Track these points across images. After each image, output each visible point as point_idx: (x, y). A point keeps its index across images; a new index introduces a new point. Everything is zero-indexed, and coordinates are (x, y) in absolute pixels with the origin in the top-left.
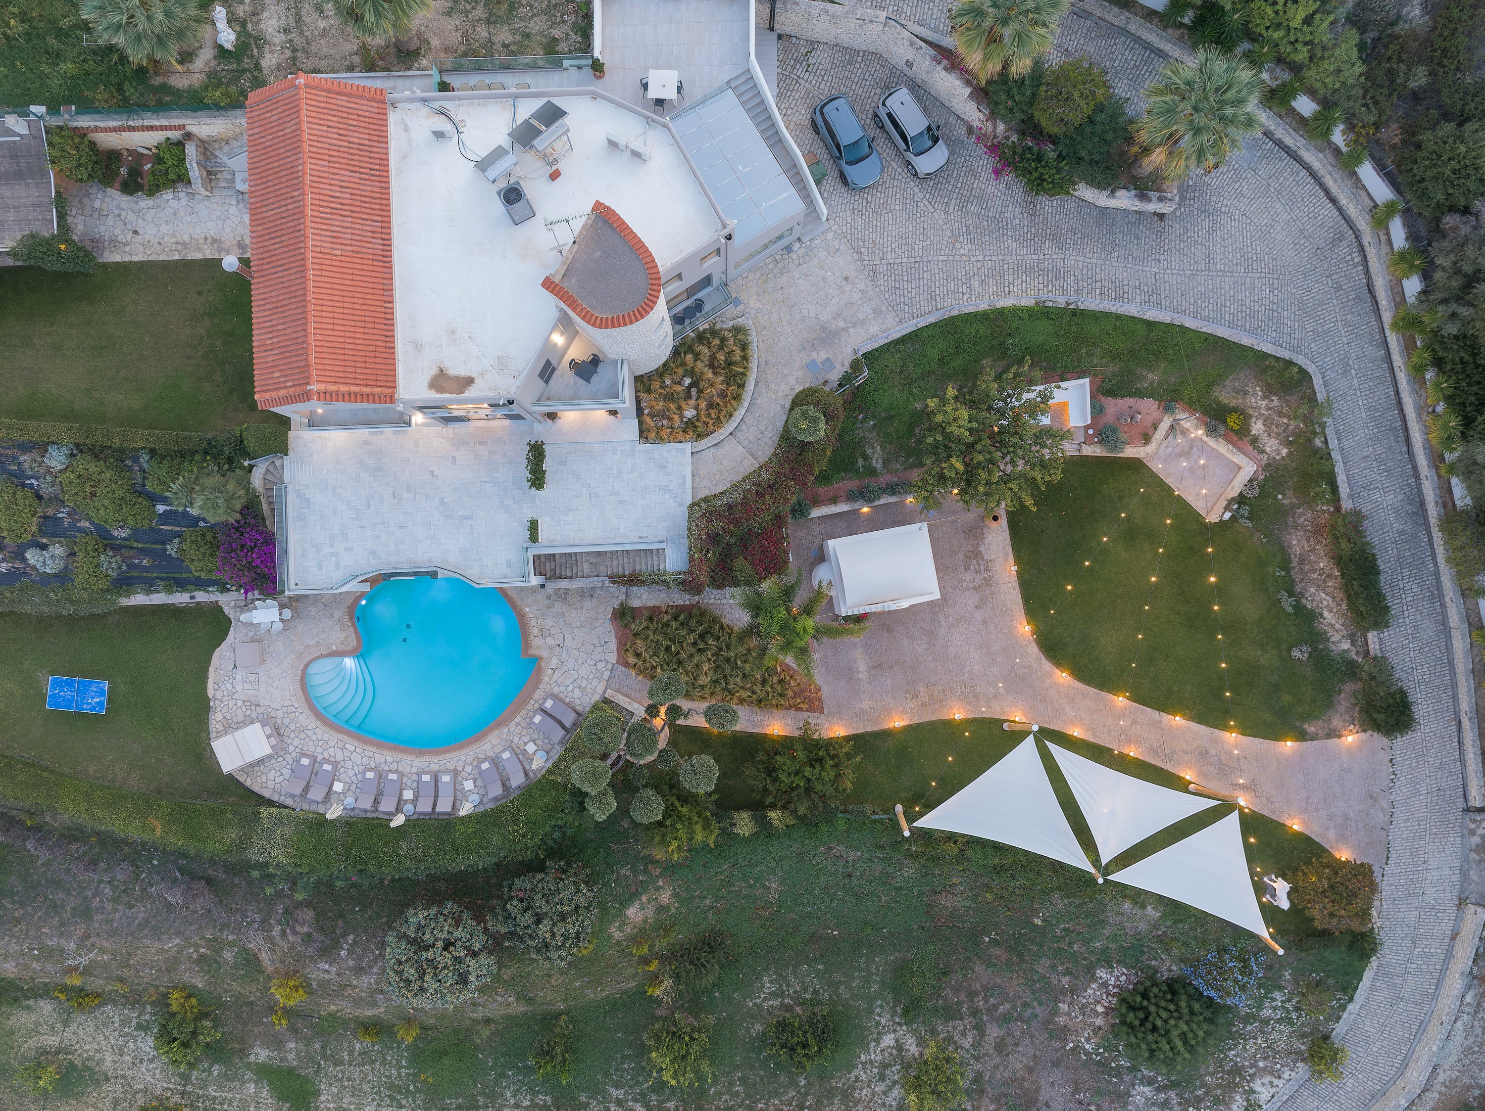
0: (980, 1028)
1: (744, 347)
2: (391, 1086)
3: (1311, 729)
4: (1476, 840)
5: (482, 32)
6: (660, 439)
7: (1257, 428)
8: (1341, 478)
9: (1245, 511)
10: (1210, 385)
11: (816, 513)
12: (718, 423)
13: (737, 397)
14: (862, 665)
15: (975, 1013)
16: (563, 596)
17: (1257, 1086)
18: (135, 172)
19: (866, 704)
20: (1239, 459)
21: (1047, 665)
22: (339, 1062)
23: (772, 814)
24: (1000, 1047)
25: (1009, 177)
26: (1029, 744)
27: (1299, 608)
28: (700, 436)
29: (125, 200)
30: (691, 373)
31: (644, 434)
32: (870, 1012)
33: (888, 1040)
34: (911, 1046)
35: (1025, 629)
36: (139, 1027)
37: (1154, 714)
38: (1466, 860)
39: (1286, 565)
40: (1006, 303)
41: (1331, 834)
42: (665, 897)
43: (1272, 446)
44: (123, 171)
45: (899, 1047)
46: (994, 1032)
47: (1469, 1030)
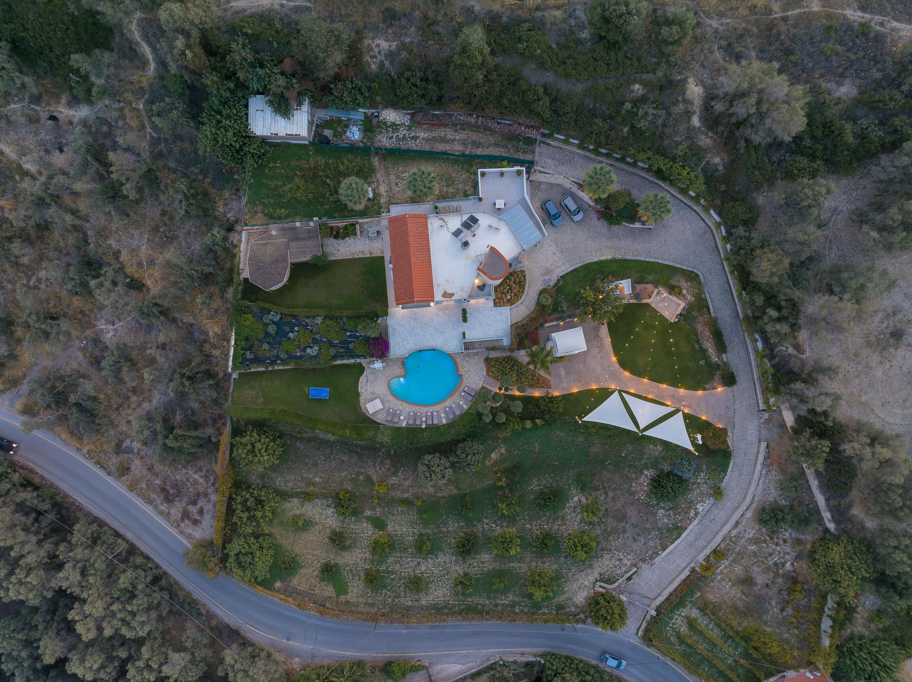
0: (606, 493)
1: (524, 276)
2: (411, 522)
3: (707, 387)
4: (762, 420)
5: (445, 189)
6: (500, 306)
7: (684, 292)
8: (711, 307)
9: (682, 318)
10: (669, 279)
11: (546, 325)
12: (518, 300)
13: (523, 292)
14: (563, 373)
15: (604, 488)
16: (468, 355)
17: (698, 506)
18: (338, 233)
19: (565, 385)
20: (680, 302)
21: (622, 370)
22: (393, 515)
23: (537, 420)
24: (613, 499)
25: (602, 220)
26: (616, 394)
27: (701, 348)
28: (512, 304)
29: (335, 241)
30: (509, 285)
31: (495, 305)
32: (569, 489)
33: (576, 499)
34: (584, 500)
35: (614, 359)
36: (327, 506)
37: (657, 384)
38: (760, 427)
39: (696, 335)
40: (603, 258)
41: (716, 420)
42: (503, 450)
43: (689, 297)
44: (335, 232)
45: (580, 501)
46: (611, 494)
47: (764, 483)
